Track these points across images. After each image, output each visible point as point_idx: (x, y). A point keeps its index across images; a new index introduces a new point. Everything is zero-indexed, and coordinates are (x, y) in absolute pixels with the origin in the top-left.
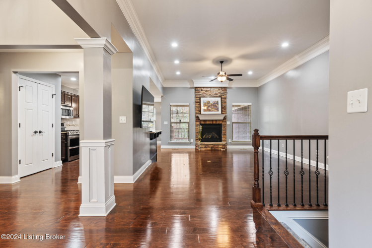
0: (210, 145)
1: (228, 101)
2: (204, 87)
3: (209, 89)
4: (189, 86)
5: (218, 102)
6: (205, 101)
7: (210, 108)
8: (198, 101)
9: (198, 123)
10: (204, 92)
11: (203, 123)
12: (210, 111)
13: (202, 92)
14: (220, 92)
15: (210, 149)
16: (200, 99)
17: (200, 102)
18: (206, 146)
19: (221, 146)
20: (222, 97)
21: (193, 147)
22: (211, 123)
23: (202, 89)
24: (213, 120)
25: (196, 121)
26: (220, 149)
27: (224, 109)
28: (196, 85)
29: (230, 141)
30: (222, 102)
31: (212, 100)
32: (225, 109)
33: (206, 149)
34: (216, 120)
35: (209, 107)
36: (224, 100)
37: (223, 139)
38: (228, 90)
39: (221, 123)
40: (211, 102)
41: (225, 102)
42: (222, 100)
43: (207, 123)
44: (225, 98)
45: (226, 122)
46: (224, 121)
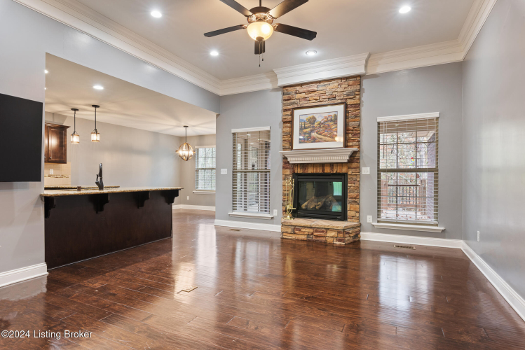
0: (305, 227)
1: (365, 111)
2: (301, 85)
3: (314, 87)
4: (269, 86)
5: (336, 117)
6: (305, 118)
7: (314, 134)
8: (289, 118)
9: (288, 172)
10: (303, 95)
11: (299, 171)
12: (314, 140)
13: (298, 96)
14: (341, 90)
15: (304, 237)
16: (292, 115)
17: (291, 122)
18: (296, 229)
19: (333, 234)
20: (349, 102)
21: (277, 228)
22: (319, 171)
23: (298, 88)
24: (323, 165)
25: (284, 168)
26: (330, 240)
27: (352, 133)
28: (282, 83)
29: (369, 219)
30: (346, 117)
31: (321, 113)
32: (358, 134)
33: (294, 237)
34: (332, 165)
35: (312, 131)
36: (352, 110)
37: (350, 213)
38: (365, 83)
39: (344, 170)
40: (319, 119)
41: (357, 116)
42: (346, 112)
43: (310, 171)
44: (357, 106)
45: (359, 168)
46: (354, 165)
